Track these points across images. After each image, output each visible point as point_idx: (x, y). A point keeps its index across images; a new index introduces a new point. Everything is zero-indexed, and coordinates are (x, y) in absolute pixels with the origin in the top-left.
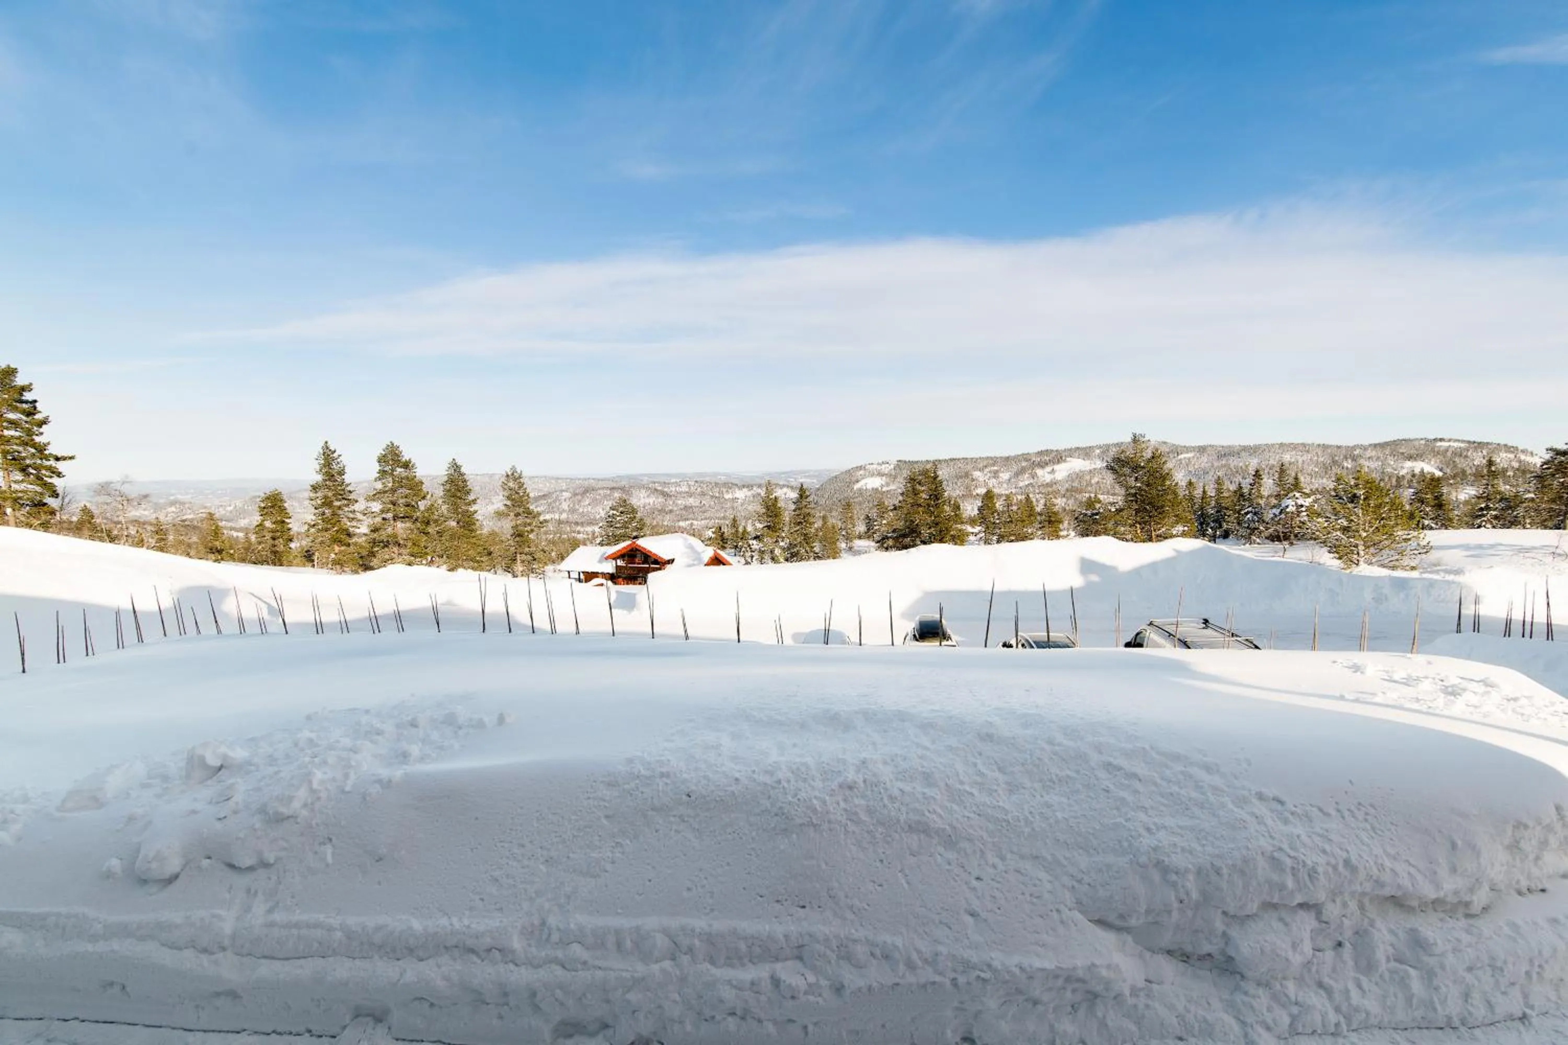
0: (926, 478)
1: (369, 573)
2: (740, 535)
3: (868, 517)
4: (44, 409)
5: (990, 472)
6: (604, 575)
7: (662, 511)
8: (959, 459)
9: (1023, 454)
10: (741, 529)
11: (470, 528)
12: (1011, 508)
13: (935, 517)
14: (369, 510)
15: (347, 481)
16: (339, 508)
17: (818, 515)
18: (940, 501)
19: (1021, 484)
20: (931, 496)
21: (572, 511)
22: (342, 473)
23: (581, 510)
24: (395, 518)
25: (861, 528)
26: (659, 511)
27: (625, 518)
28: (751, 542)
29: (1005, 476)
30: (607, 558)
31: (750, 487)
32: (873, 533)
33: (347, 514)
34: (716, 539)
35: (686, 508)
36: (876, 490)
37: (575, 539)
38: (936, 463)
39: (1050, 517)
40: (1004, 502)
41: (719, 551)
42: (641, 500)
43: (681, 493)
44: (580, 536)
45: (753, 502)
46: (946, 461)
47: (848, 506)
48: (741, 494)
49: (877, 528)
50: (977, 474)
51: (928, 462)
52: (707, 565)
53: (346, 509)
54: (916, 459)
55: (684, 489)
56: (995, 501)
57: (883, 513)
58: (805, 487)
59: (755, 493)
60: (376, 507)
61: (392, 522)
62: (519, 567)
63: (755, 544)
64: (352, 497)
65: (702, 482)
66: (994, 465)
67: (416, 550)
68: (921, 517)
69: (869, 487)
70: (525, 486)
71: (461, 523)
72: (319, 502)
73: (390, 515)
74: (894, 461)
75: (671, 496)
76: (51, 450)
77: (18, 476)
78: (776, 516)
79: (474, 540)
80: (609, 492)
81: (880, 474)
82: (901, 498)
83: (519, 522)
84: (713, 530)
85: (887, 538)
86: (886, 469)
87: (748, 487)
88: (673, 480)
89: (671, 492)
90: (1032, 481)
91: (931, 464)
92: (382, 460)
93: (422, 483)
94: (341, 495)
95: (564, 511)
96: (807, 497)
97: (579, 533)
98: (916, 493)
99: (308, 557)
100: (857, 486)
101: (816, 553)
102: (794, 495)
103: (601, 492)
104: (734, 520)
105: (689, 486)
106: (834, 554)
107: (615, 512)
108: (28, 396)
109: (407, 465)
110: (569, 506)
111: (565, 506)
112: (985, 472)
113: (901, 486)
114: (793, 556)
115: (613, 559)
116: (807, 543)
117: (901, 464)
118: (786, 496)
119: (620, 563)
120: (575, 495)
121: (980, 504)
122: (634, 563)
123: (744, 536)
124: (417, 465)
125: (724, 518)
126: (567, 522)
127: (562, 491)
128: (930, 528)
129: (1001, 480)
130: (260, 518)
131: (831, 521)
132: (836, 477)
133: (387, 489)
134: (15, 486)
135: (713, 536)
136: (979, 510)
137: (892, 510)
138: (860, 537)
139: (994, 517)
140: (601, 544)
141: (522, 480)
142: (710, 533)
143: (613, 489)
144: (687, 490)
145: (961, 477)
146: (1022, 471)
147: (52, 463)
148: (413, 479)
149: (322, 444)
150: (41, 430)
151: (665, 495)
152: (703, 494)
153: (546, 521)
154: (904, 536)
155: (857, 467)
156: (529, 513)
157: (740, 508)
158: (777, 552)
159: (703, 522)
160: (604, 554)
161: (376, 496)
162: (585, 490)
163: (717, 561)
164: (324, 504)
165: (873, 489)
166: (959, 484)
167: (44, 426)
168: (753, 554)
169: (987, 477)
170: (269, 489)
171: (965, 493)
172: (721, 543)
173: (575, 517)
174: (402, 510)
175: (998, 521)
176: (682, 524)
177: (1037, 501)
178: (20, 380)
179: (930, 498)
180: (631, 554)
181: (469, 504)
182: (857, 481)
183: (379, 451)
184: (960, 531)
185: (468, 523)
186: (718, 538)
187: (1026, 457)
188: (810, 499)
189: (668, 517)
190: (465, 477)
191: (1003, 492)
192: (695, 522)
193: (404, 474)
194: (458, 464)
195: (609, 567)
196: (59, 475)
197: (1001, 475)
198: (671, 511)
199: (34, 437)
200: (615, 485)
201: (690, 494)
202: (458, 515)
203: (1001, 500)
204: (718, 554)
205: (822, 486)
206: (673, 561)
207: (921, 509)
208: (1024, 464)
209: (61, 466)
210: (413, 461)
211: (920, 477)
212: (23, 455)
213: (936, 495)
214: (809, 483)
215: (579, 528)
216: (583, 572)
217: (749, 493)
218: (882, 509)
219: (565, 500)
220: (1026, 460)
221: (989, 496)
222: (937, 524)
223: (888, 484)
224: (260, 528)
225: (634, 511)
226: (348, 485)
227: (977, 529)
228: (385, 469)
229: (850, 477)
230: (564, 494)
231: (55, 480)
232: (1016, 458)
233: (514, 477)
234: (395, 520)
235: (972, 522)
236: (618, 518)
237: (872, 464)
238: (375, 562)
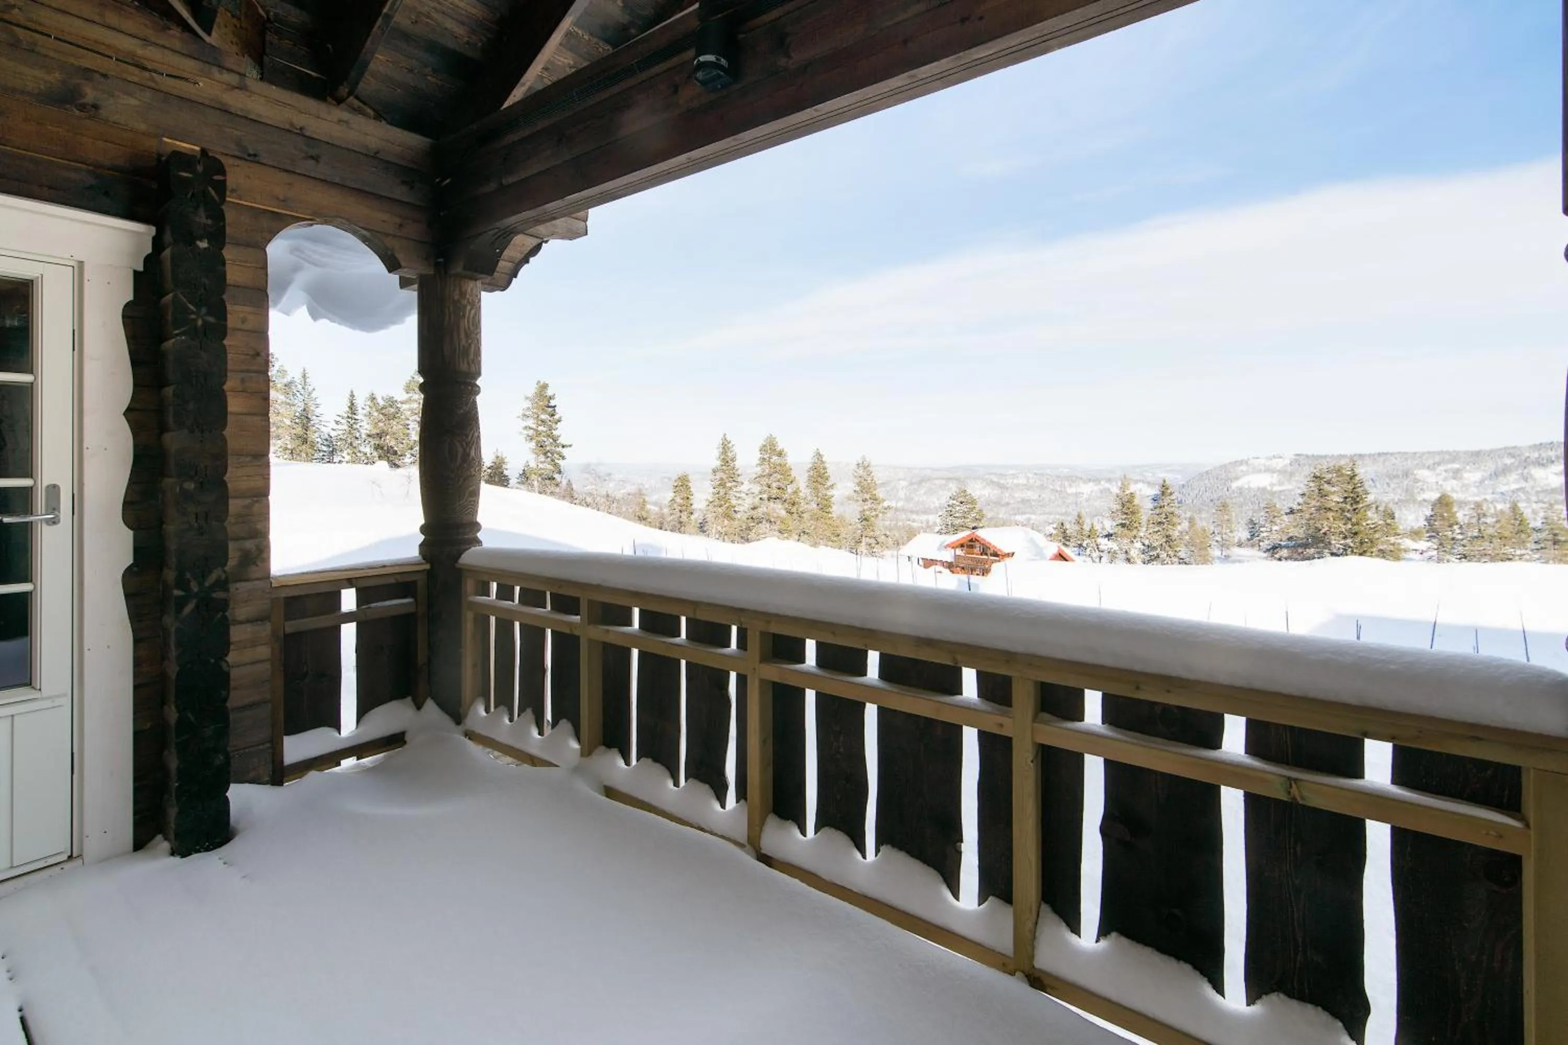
0: (1338, 476)
1: (747, 545)
2: (1086, 533)
3: (1252, 521)
4: (560, 412)
5: (1446, 471)
6: (943, 563)
7: (998, 503)
8: (1392, 454)
9: (1505, 448)
10: (1087, 527)
11: (827, 511)
12: (1483, 520)
13: (1353, 525)
14: (751, 491)
15: (737, 467)
16: (731, 488)
17: (1183, 516)
18: (1361, 505)
19: (1503, 489)
20: (1346, 498)
21: (908, 499)
22: (733, 460)
23: (916, 499)
24: (769, 499)
25: (1244, 535)
26: (995, 503)
27: (964, 508)
28: (1100, 540)
29: (1472, 476)
30: (946, 547)
31: (1097, 481)
32: (1260, 541)
33: (735, 493)
34: (1057, 535)
35: (1024, 501)
36: (1263, 490)
37: (910, 528)
38: (1353, 460)
39: (1555, 535)
40: (1471, 512)
41: (1063, 548)
42: (977, 490)
43: (1017, 485)
44: (915, 525)
45: (1101, 498)
46: (1370, 455)
47: (1224, 507)
48: (1087, 489)
49: (1265, 534)
50: (1422, 473)
51: (1342, 456)
52: (1051, 559)
53: (735, 490)
54: (1323, 453)
55: (1022, 481)
56: (1455, 509)
57: (1275, 517)
58: (1167, 482)
59: (1101, 487)
60: (756, 489)
61: (767, 501)
62: (863, 548)
63: (1104, 543)
64: (739, 479)
65: (1042, 475)
66: (1453, 461)
67: (783, 527)
68: (1330, 524)
69: (1254, 485)
70: (872, 474)
71: (820, 506)
72: (718, 483)
73: (765, 496)
74: (1289, 455)
75: (1007, 488)
76: (562, 441)
77: (542, 458)
78: (1133, 513)
79: (829, 522)
80: (944, 482)
81: (1269, 470)
82: (1300, 500)
83: (865, 507)
84: (1055, 526)
85: (1280, 547)
86: (1279, 464)
87: (1094, 481)
88: (1011, 472)
89: (1008, 483)
90: (1523, 484)
91: (1348, 460)
92: (763, 449)
93: (791, 469)
94: (732, 478)
95: (901, 499)
96: (1171, 494)
97: (914, 521)
98: (1322, 494)
99: (702, 528)
100: (1235, 485)
101: (1182, 559)
102: (1155, 491)
103: (937, 482)
104: (1079, 516)
105: (1028, 479)
106: (1205, 560)
107: (954, 502)
108: (552, 403)
109: (780, 454)
110: (905, 494)
111: (902, 494)
112: (1438, 471)
113: (1302, 485)
114: (1151, 556)
115: (953, 548)
116: (1170, 546)
117: (1299, 460)
118: (1144, 493)
119: (959, 552)
120: (911, 484)
121: (1429, 513)
122: (973, 554)
123: (1092, 534)
124: (788, 454)
125: (1066, 514)
126: (903, 510)
127: (899, 480)
128: (1345, 538)
129: (1466, 482)
130: (672, 495)
131: (1200, 524)
132: (1207, 472)
133: (764, 474)
134: (541, 466)
135: (1054, 532)
136: (1426, 519)
137: (1287, 514)
138: (1240, 545)
139: (1453, 531)
140: (940, 533)
141: (870, 469)
142: (1050, 529)
143: (949, 479)
144: (1025, 482)
145: (1397, 476)
146: (1506, 470)
147: (560, 449)
148: (785, 465)
149: (722, 436)
150: (557, 426)
151: (1002, 487)
152: (1042, 487)
153: (889, 508)
154: (1306, 546)
155: (1236, 462)
156: (875, 499)
157: (1085, 504)
158: (1134, 553)
159: (1042, 516)
160: (943, 543)
161: (757, 479)
162: (920, 480)
163: (1061, 557)
164: (720, 485)
165: (1259, 489)
166: (1392, 486)
167: (559, 423)
168: (1102, 554)
169: (1442, 477)
170: (679, 472)
171: (1403, 498)
172: (1063, 540)
173: (911, 506)
174: (774, 492)
175: (1460, 537)
176: (1019, 518)
177: (1535, 512)
178: (549, 392)
179: (1345, 502)
180: (970, 544)
181: (828, 489)
182: (1237, 478)
183: (761, 442)
184: (1393, 544)
185: (825, 505)
186: (1060, 534)
187: (1512, 452)
188: (1173, 497)
189: (1003, 509)
190: (826, 464)
191: (1470, 499)
192: (1033, 517)
193: (779, 462)
194: (821, 453)
195: (948, 556)
196: (563, 458)
197: (1466, 475)
198: (1008, 504)
199: (553, 431)
200: (951, 476)
201: (1028, 487)
202: (818, 498)
203: (1466, 508)
204: (1063, 551)
205: (1188, 482)
206: (1013, 554)
207: (1330, 514)
208: (1508, 461)
209: (565, 452)
210: (785, 450)
211: (1330, 476)
212: (546, 443)
213: (1354, 498)
214: (1170, 478)
215: (914, 516)
216: (923, 559)
217: (1096, 488)
218: (1271, 512)
219: (902, 489)
220: (1512, 456)
221: (1443, 503)
222: (1356, 534)
223: (1280, 483)
224: (673, 502)
225: (973, 502)
226: (737, 470)
227: (1423, 545)
228: (765, 457)
229: (1226, 473)
230: (901, 482)
231: (561, 462)
232: (1491, 454)
233: (864, 466)
234: (769, 500)
235: (1415, 534)
236: (958, 508)
237: (1258, 458)
238: (752, 535)
